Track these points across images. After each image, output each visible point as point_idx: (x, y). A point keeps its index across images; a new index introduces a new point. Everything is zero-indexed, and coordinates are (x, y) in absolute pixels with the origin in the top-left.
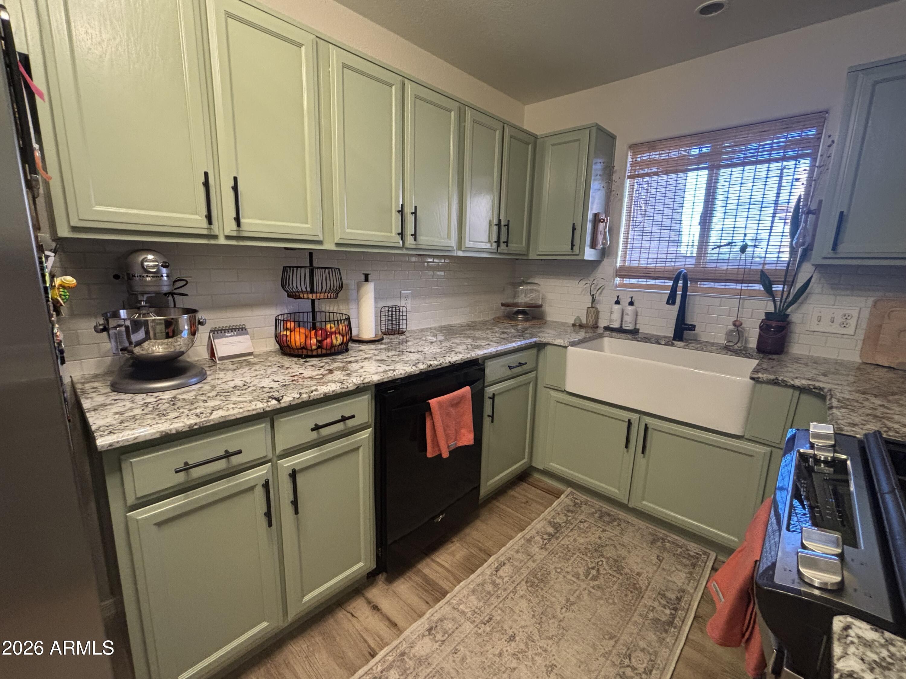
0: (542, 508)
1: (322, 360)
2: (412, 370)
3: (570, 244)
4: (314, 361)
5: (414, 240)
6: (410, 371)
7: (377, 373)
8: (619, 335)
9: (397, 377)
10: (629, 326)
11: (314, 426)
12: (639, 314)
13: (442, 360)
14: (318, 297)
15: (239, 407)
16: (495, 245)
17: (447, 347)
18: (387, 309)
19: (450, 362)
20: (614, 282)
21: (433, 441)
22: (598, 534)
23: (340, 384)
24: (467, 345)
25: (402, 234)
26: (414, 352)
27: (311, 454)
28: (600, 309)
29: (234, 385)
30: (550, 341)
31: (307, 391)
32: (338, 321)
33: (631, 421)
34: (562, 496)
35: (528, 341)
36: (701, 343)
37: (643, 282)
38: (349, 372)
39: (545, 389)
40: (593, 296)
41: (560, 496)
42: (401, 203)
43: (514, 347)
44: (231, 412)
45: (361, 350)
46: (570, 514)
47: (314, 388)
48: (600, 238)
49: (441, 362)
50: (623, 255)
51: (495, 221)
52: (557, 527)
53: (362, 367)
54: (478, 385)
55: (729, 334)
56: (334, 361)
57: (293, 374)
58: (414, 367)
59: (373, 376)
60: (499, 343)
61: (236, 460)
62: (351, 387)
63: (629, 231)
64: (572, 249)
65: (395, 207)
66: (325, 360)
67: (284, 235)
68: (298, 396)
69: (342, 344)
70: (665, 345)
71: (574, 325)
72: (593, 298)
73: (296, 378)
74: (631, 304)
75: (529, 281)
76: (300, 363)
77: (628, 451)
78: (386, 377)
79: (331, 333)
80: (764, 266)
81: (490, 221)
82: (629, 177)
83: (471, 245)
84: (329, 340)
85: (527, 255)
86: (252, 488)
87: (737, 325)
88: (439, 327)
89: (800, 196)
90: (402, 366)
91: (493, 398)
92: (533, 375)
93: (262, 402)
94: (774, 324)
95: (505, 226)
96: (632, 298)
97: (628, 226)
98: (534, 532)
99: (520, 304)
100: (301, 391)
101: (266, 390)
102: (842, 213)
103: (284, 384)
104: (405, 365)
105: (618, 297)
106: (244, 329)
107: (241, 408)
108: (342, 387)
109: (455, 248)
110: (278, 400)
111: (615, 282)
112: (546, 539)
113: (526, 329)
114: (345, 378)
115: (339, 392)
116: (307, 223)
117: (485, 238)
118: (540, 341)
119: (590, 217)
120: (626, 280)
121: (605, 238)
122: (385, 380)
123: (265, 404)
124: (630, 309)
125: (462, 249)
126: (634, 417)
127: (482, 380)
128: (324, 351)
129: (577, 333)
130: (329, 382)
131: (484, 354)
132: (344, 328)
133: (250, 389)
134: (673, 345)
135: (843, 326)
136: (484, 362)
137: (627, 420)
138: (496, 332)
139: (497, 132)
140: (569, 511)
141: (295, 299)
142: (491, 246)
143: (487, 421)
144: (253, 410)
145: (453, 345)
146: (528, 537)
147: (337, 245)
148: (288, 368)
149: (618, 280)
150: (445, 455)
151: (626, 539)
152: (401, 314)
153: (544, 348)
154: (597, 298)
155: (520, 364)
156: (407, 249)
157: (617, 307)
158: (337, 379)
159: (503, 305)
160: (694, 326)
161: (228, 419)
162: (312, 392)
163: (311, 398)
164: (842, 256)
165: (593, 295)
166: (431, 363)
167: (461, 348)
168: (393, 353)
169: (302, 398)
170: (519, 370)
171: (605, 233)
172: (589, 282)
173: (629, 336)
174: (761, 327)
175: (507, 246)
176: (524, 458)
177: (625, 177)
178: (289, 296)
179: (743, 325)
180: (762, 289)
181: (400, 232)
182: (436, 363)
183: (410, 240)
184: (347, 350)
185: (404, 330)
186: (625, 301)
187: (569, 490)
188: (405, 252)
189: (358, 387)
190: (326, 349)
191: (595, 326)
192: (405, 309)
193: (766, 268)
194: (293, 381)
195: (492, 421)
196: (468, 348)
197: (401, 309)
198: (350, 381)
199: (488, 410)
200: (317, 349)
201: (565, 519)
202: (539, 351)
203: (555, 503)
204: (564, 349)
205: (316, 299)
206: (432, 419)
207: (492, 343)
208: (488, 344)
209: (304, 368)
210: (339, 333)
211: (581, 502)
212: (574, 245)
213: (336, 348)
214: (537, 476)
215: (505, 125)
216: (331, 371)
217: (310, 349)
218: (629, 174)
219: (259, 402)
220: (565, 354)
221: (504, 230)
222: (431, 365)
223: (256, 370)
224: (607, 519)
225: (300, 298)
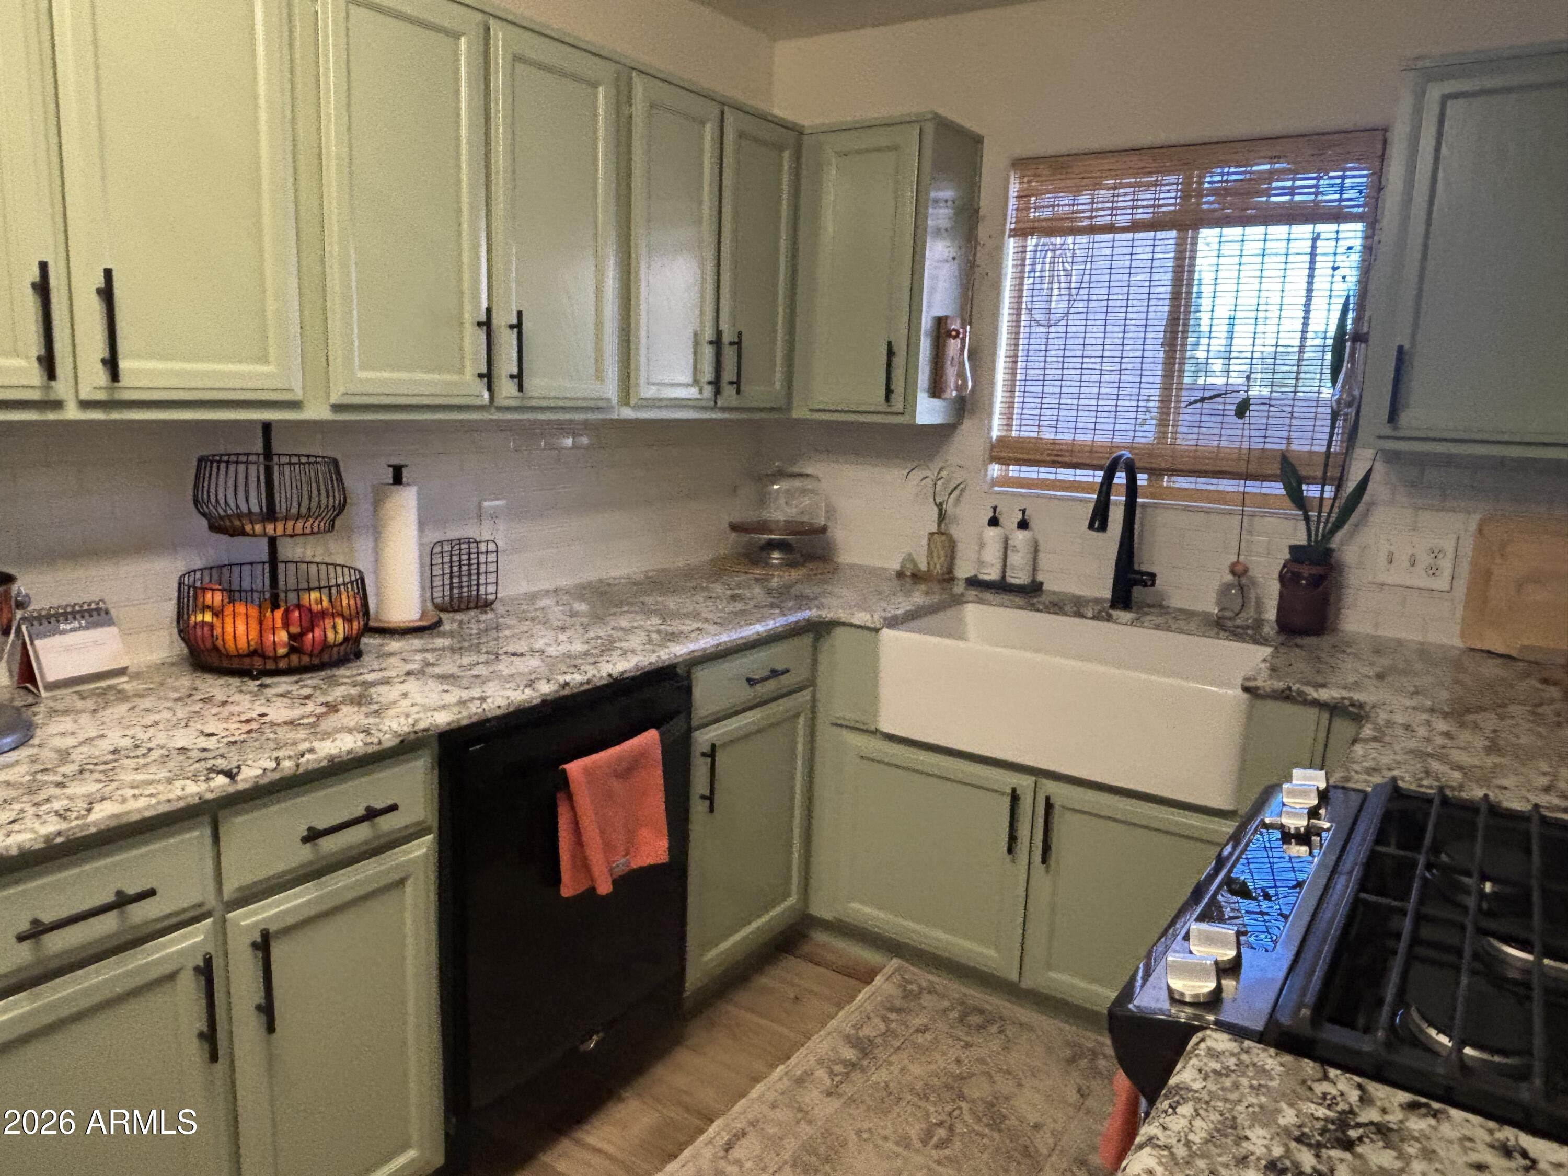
0: (832, 1010)
1: (300, 680)
2: (524, 697)
3: (884, 387)
4: (283, 684)
5: (516, 388)
6: (519, 698)
7: (444, 707)
8: (999, 598)
9: (489, 715)
10: (1019, 577)
11: (305, 833)
12: (1041, 548)
13: (591, 672)
14: (289, 531)
15: (147, 793)
16: (708, 391)
17: (599, 637)
18: (447, 548)
19: (610, 675)
20: (986, 475)
21: (573, 857)
22: (953, 1054)
23: (362, 736)
24: (648, 632)
25: (488, 377)
26: (522, 655)
27: (296, 896)
28: (955, 536)
29: (112, 748)
30: (843, 616)
31: (292, 753)
32: (338, 586)
33: (1018, 792)
34: (878, 978)
35: (793, 618)
36: (1168, 613)
37: (1047, 473)
38: (375, 707)
39: (834, 728)
40: (940, 506)
41: (873, 980)
42: (485, 305)
43: (758, 633)
44: (132, 805)
45: (392, 654)
46: (893, 1016)
47: (306, 746)
48: (951, 373)
49: (589, 675)
50: (1004, 411)
51: (709, 334)
52: (864, 1047)
53: (405, 695)
54: (677, 725)
55: (1224, 591)
56: (333, 682)
57: (243, 718)
58: (528, 691)
59: (436, 714)
60: (721, 624)
61: (141, 912)
62: (389, 741)
63: (1016, 356)
64: (887, 399)
65: (471, 314)
66: (312, 680)
67: (215, 392)
68: (274, 765)
69: (346, 639)
70: (1094, 618)
71: (900, 575)
72: (940, 510)
73: (254, 725)
74: (1023, 525)
75: (796, 470)
76: (251, 688)
77: (1013, 861)
78: (465, 713)
79: (323, 614)
80: (1289, 444)
81: (696, 334)
82: (1015, 233)
83: (649, 392)
84: (318, 632)
85: (789, 407)
86: (172, 977)
87: (1239, 571)
88: (576, 586)
89: (1348, 297)
90: (498, 687)
91: (711, 754)
92: (806, 695)
93: (196, 781)
94: (1306, 570)
95: (731, 344)
96: (1024, 511)
97: (1014, 345)
98: (812, 1060)
99: (773, 527)
100: (281, 754)
101: (195, 754)
102: (1400, 349)
103: (233, 739)
104: (508, 686)
105: (995, 508)
106: (103, 613)
107: (151, 795)
108: (370, 741)
109: (615, 400)
110: (230, 775)
111: (989, 473)
112: (840, 1074)
113: (788, 587)
114: (371, 720)
115: (361, 752)
116: (266, 362)
117: (686, 377)
118: (820, 616)
119: (926, 323)
120: (1013, 471)
121: (961, 374)
122: (465, 722)
123: (203, 786)
124: (1021, 536)
125: (632, 402)
126: (1025, 782)
127: (683, 715)
128: (306, 660)
129: (908, 594)
130: (338, 730)
131: (689, 653)
132: (352, 602)
133: (155, 754)
134: (1109, 619)
135: (1431, 572)
136: (689, 673)
137: (1009, 791)
138: (718, 597)
139: (708, 127)
140: (892, 1009)
141: (232, 535)
142: (701, 392)
143: (698, 808)
144: (180, 798)
145: (615, 634)
146: (799, 1073)
147: (337, 408)
148: (224, 703)
149: (995, 470)
150: (604, 888)
151: (1015, 1058)
152: (482, 559)
153: (829, 633)
154: (949, 507)
155: (775, 673)
156: (500, 409)
157: (992, 532)
158: (352, 724)
159: (734, 527)
160: (1153, 576)
161: (125, 820)
162: (302, 755)
163: (301, 770)
164: (1408, 433)
165: (941, 504)
166: (568, 678)
167: (636, 641)
168: (474, 658)
169: (282, 770)
170: (771, 686)
171: (962, 364)
172: (928, 473)
173: (1019, 601)
174: (1282, 578)
175: (738, 392)
176: (789, 896)
177: (1003, 232)
178: (214, 527)
179: (1250, 573)
180: (1283, 492)
181: (484, 370)
182: (577, 678)
183: (507, 389)
184: (358, 655)
185: (491, 597)
186: (1011, 519)
187: (895, 962)
188: (496, 416)
189: (402, 741)
190: (311, 655)
191: (948, 577)
192: (492, 547)
193: (1294, 447)
194: (249, 732)
195: (712, 809)
196: (650, 641)
197: (483, 548)
198: (385, 728)
199: (699, 784)
200: (287, 655)
201: (883, 1027)
202: (817, 639)
203: (861, 997)
204: (873, 634)
205: (284, 535)
206: (573, 808)
207: (706, 626)
208: (698, 629)
209: (263, 701)
210: (342, 615)
211: (921, 989)
212: (892, 392)
213: (335, 649)
214: (821, 937)
215: (726, 108)
216: (332, 708)
217: (271, 654)
218: (1013, 226)
219: (188, 782)
220: (876, 643)
221: (729, 355)
222: (567, 684)
223: (148, 710)
224: (975, 1019)
225: (243, 533)
